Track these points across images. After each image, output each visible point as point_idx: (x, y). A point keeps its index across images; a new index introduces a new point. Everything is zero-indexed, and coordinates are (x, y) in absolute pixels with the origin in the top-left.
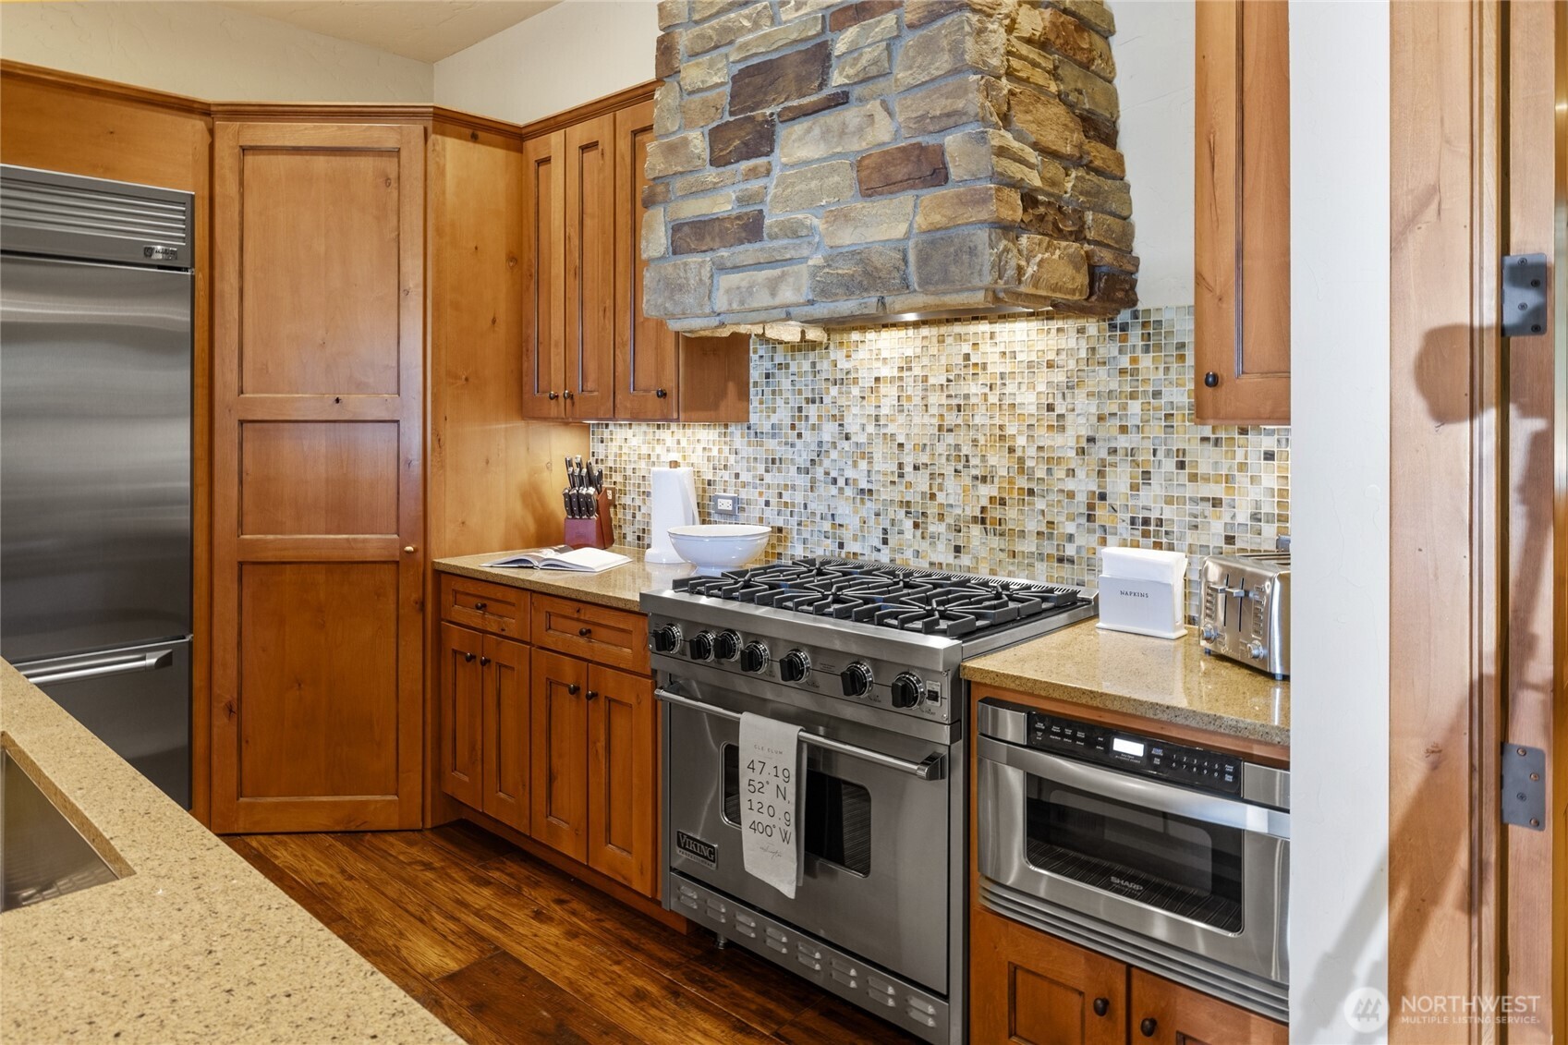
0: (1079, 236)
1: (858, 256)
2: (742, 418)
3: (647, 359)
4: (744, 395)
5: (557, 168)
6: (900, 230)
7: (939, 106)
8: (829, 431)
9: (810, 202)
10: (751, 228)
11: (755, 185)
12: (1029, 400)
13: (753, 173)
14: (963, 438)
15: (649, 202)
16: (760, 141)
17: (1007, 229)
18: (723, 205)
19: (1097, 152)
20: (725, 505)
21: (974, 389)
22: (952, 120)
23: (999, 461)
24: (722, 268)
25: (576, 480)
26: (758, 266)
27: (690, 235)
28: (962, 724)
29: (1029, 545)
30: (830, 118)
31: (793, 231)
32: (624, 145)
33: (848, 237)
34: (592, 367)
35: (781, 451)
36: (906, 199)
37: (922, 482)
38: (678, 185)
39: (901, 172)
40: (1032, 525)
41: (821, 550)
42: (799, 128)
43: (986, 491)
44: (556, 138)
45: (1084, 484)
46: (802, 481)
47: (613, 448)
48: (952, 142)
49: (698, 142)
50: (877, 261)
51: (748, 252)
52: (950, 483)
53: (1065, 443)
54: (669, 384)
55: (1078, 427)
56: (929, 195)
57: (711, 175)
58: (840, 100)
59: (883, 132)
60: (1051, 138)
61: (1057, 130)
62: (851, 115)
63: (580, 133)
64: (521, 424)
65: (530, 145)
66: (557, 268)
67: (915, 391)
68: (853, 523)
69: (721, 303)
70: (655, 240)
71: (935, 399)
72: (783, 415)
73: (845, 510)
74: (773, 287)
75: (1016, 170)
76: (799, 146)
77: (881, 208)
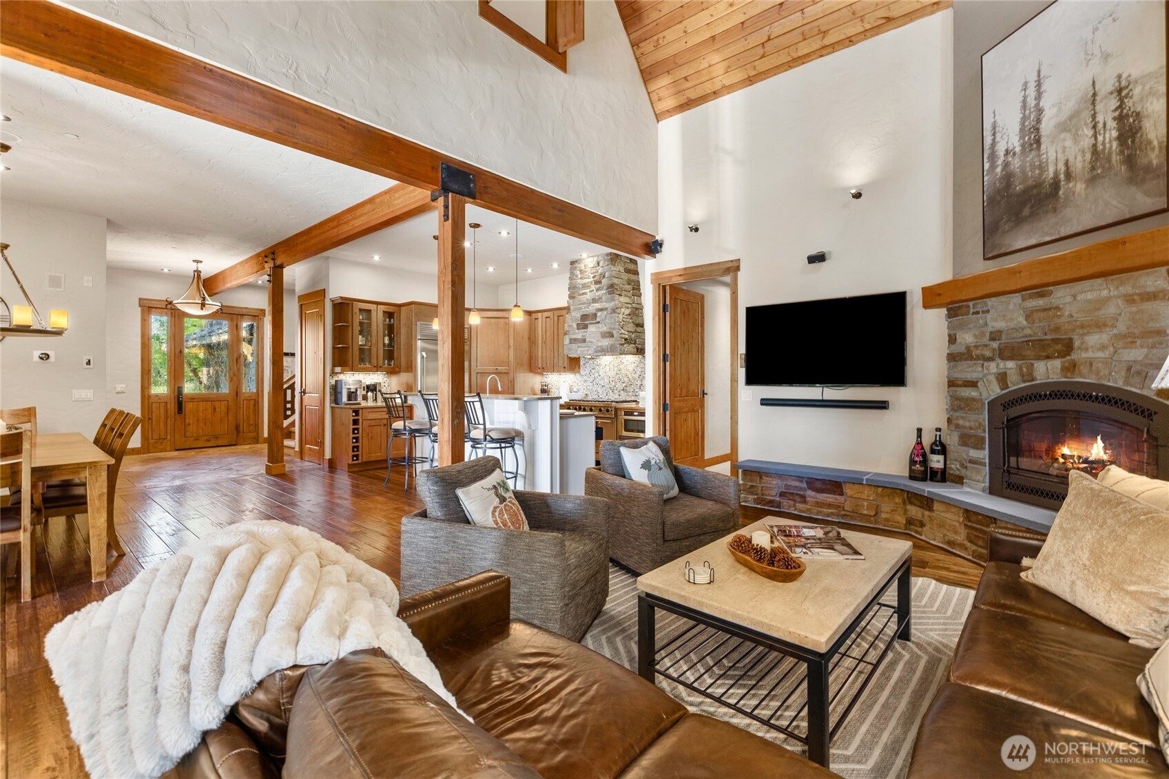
0: (635, 344)
1: (601, 347)
2: (579, 372)
3: (561, 361)
4: (579, 368)
5: (540, 320)
6: (607, 342)
7: (612, 325)
8: (596, 375)
9: (594, 338)
10: (584, 341)
11: (584, 334)
12: (631, 369)
13: (584, 332)
14: (620, 375)
15: (565, 334)
16: (586, 327)
17: (622, 344)
18: (579, 336)
19: (639, 329)
20: (575, 390)
21: (622, 367)
22: (614, 329)
23: (626, 380)
24: (579, 347)
25: (542, 386)
26: (585, 347)
27: (573, 341)
28: (616, 414)
29: (631, 394)
30: (597, 325)
31: (591, 342)
32: (556, 318)
33: (599, 344)
34: (548, 362)
35: (587, 379)
36: (608, 339)
37: (613, 384)
38: (571, 332)
39: (607, 335)
40: (632, 390)
41: (595, 397)
42: (591, 325)
43: (624, 385)
44: (540, 314)
45: (639, 383)
46: (591, 384)
47: (549, 379)
48: (614, 332)
49: (575, 326)
50: (603, 347)
51: (583, 345)
52: (618, 384)
53: (636, 376)
54: (566, 365)
55: (638, 373)
56: (612, 339)
57: (577, 331)
58: (599, 322)
59: (605, 329)
60: (630, 329)
61: (631, 327)
62: (600, 325)
63: (546, 314)
64: (531, 374)
65: (533, 315)
66: (540, 341)
67: (612, 367)
68: (601, 392)
69: (579, 352)
70: (567, 341)
71: (616, 369)
72: (587, 372)
73: (599, 390)
74: (588, 351)
75: (623, 336)
76: (592, 328)
77: (604, 340)
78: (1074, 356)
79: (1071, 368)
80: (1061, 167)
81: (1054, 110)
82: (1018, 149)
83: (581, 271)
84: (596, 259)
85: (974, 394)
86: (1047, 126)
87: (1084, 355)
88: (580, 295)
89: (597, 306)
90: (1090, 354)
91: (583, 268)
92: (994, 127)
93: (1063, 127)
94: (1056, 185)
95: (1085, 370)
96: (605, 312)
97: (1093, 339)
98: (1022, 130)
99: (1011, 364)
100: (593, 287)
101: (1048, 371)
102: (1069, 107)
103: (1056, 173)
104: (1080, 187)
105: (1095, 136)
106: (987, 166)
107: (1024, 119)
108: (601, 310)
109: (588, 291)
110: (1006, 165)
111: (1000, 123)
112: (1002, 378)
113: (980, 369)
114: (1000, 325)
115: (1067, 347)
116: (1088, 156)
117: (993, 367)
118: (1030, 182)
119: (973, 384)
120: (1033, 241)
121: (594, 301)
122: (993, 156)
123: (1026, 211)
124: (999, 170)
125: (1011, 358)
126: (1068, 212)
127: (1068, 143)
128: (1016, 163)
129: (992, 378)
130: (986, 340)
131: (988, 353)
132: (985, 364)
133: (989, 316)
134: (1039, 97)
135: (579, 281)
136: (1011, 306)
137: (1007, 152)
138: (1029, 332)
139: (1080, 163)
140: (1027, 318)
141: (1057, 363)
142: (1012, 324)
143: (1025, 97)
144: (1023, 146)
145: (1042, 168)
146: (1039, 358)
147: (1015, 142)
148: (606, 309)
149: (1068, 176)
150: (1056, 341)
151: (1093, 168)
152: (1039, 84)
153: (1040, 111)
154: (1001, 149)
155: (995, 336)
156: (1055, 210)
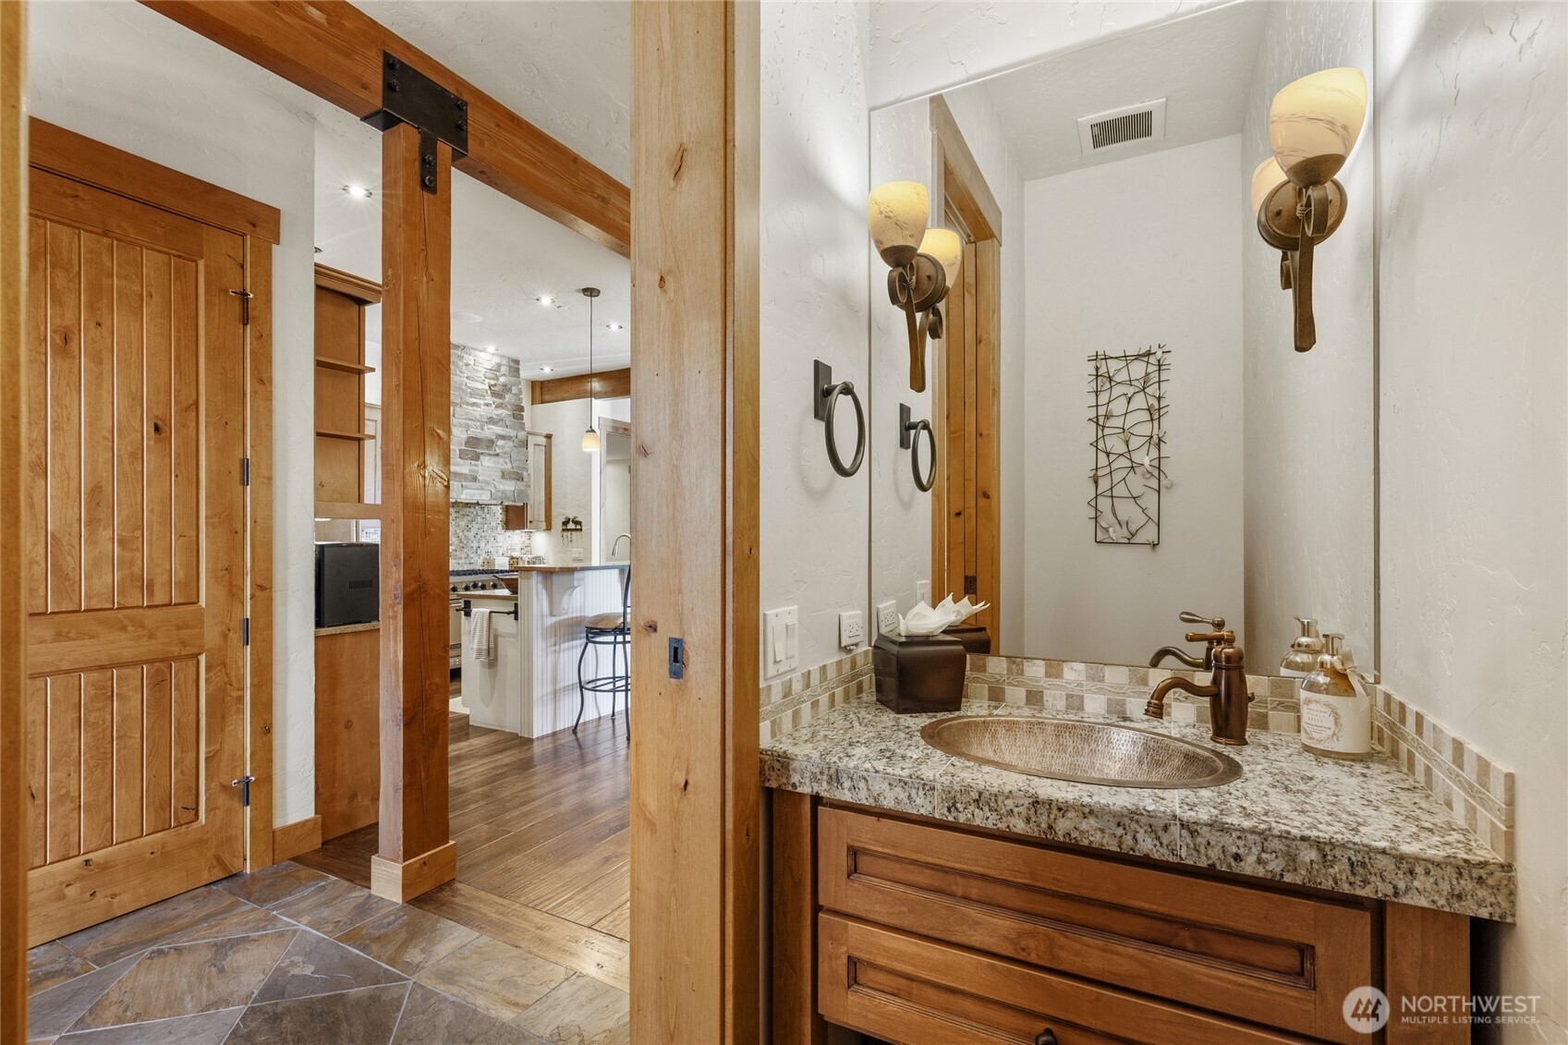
1: (504, 492)
6: (513, 489)
7: (522, 465)
9: (490, 476)
10: (475, 479)
11: (476, 468)
13: (476, 465)
16: (477, 457)
26: (477, 489)
30: (496, 459)
31: (488, 483)
33: (501, 487)
36: (514, 482)
39: (513, 476)
42: (487, 458)
50: (508, 494)
56: (519, 483)
58: (498, 455)
76: (487, 461)
77: (507, 482)
83: (467, 365)
84: (496, 360)
88: (468, 404)
89: (499, 430)
91: (472, 363)
96: (510, 444)
100: (489, 399)
108: (503, 437)
109: (482, 402)
121: (491, 421)
135: (465, 379)
148: (509, 438)
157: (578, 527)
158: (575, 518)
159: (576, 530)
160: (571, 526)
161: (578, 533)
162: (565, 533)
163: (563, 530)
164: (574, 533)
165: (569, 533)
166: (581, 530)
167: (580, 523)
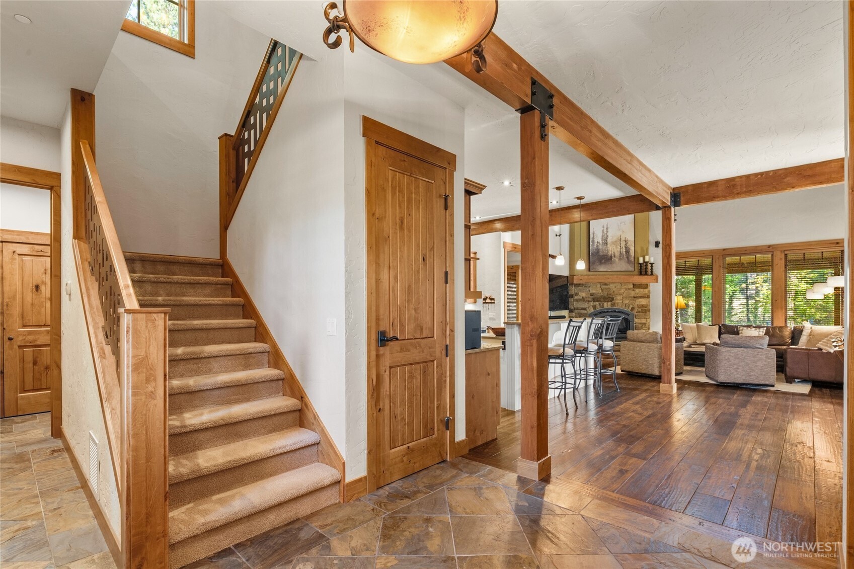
78: (613, 302)
79: (613, 305)
80: (613, 253)
81: (611, 238)
82: (601, 243)
85: (586, 312)
86: (609, 240)
87: (616, 301)
90: (618, 301)
92: (594, 233)
93: (614, 243)
94: (611, 257)
95: (616, 305)
97: (619, 298)
98: (602, 238)
99: (597, 303)
101: (607, 305)
102: (615, 239)
103: (611, 254)
104: (617, 260)
105: (621, 249)
106: (591, 243)
107: (603, 236)
110: (597, 246)
111: (595, 232)
112: (594, 307)
113: (587, 304)
114: (594, 291)
115: (613, 299)
116: (619, 253)
117: (592, 304)
118: (604, 254)
119: (585, 309)
120: (605, 270)
122: (593, 241)
123: (603, 261)
124: (595, 246)
125: (597, 301)
126: (614, 265)
127: (614, 248)
128: (600, 247)
129: (591, 307)
130: (589, 296)
131: (590, 300)
132: (589, 303)
133: (590, 288)
134: (607, 232)
136: (598, 287)
137: (598, 242)
138: (602, 294)
139: (617, 254)
140: (602, 290)
141: (609, 303)
142: (597, 292)
143: (603, 230)
144: (602, 243)
145: (608, 251)
146: (605, 302)
147: (600, 241)
149: (614, 256)
150: (609, 297)
151: (620, 257)
152: (607, 229)
153: (607, 236)
154: (596, 240)
155: (592, 295)
156: (611, 263)
157: (493, 301)
158: (491, 296)
159: (492, 303)
160: (488, 300)
161: (492, 304)
162: (485, 305)
163: (484, 303)
164: (490, 304)
165: (487, 305)
166: (494, 303)
167: (493, 299)
